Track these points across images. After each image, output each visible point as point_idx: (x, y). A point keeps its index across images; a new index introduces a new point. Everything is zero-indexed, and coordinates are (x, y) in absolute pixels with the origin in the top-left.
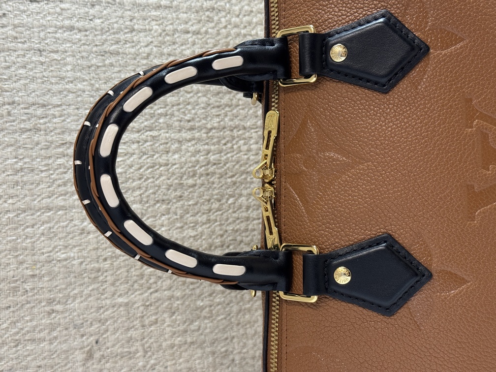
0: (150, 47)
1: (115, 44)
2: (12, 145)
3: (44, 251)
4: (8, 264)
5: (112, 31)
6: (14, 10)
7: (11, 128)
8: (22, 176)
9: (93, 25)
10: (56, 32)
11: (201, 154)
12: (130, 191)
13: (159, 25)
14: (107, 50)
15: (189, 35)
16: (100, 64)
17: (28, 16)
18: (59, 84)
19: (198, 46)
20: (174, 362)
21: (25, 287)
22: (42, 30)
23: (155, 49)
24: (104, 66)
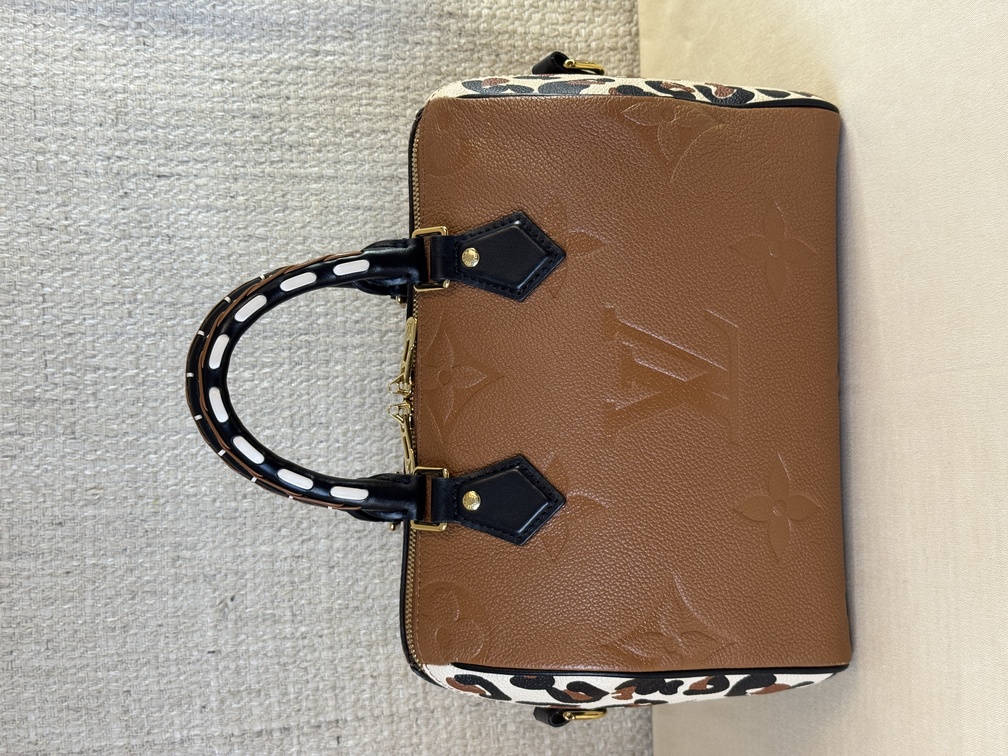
0: (308, 228)
1: (262, 226)
2: (133, 353)
3: (169, 483)
4: (126, 498)
5: (259, 210)
6: (137, 189)
7: (132, 332)
8: (144, 391)
9: (234, 204)
10: (189, 214)
11: (373, 364)
12: (278, 411)
13: (320, 201)
14: (251, 233)
15: (359, 212)
16: (243, 252)
17: (155, 195)
18: (191, 277)
19: (371, 225)
20: (331, 630)
21: (146, 526)
22: (173, 212)
23: (315, 231)
24: (248, 254)
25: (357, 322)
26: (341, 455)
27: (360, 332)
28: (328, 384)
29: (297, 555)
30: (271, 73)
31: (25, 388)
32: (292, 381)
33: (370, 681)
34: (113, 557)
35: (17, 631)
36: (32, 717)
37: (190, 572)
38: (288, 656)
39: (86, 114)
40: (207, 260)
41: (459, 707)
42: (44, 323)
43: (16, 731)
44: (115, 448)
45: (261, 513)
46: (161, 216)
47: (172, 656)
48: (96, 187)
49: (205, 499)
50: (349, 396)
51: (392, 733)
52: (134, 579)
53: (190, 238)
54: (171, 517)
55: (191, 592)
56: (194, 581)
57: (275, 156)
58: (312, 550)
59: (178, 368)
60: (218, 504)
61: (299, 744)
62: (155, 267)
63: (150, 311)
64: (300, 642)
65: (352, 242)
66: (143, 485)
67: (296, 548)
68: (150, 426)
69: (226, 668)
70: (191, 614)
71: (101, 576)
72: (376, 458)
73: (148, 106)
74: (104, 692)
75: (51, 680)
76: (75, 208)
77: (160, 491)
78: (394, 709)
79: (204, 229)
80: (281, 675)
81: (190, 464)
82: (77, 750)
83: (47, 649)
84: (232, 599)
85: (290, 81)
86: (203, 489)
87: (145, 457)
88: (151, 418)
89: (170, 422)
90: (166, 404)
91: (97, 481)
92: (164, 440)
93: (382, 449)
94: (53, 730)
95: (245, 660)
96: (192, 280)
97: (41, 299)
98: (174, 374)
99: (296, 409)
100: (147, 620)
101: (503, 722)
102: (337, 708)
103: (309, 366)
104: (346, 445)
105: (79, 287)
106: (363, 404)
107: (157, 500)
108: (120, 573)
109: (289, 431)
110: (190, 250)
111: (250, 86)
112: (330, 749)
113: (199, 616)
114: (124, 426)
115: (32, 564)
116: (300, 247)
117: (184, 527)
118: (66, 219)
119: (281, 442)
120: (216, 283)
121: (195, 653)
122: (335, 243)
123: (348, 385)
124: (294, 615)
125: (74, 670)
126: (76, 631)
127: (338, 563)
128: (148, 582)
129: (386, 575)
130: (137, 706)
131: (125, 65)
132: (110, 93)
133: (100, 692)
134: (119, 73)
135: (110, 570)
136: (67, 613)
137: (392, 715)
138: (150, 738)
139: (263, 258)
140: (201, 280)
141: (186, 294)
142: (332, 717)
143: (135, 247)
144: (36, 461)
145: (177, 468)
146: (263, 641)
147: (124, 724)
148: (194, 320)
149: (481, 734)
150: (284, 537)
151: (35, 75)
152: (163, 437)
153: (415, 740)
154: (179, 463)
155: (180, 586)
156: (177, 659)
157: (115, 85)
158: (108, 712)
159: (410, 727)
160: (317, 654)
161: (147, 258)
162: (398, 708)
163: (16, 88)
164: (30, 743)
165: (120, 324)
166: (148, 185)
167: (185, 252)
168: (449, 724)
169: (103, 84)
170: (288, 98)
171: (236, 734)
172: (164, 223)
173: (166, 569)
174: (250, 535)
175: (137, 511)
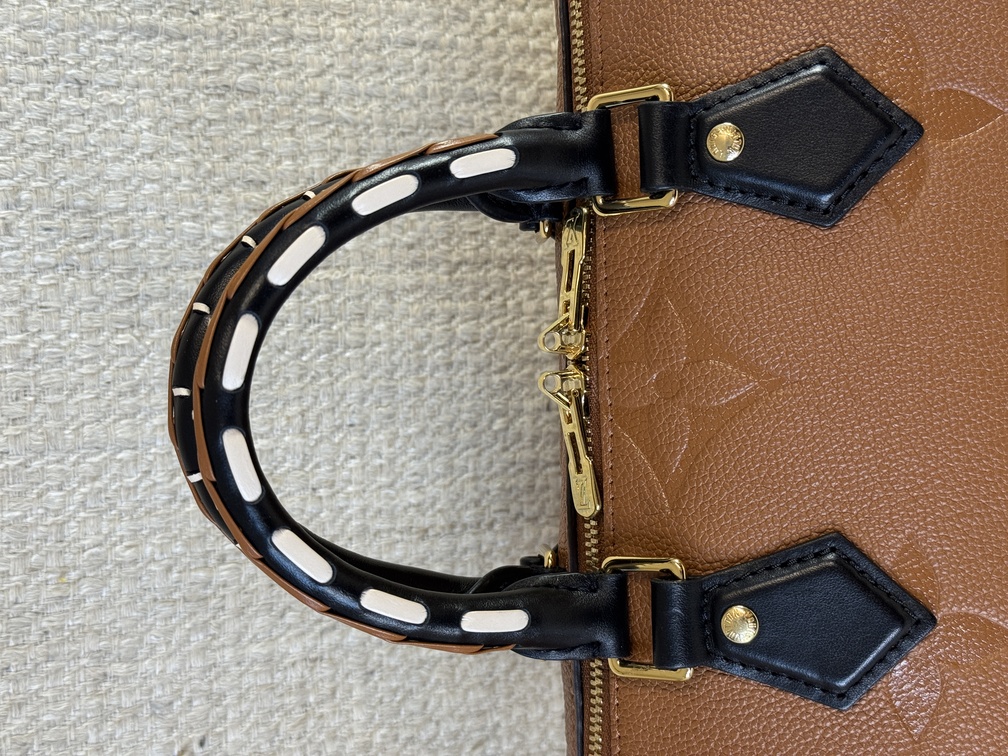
25: (411, 247)
26: (383, 480)
27: (416, 264)
28: (364, 356)
29: (312, 656)
32: (303, 351)
37: (126, 702)
40: (150, 129)
45: (252, 586)
46: (64, 42)
49: (153, 567)
50: (397, 376)
52: (25, 721)
53: (118, 86)
54: (90, 603)
55: (127, 738)
56: (134, 716)
58: (337, 646)
59: (99, 330)
60: (174, 576)
62: (54, 141)
63: (46, 223)
65: (405, 104)
66: (38, 549)
67: (309, 644)
68: (49, 438)
72: (440, 482)
77: (69, 558)
79: (143, 71)
81: (123, 505)
84: (202, 744)
86: (148, 550)
87: (40, 496)
88: (50, 424)
89: (86, 430)
90: (79, 397)
92: (76, 464)
93: (452, 467)
96: (124, 167)
98: (91, 341)
99: (311, 400)
103: (332, 324)
104: (392, 461)
106: (421, 390)
107: (63, 574)
109: (298, 440)
110: (118, 109)
116: (315, 111)
117: (115, 621)
119: (285, 460)
120: (168, 174)
122: (374, 104)
123: (395, 358)
127: (380, 665)
128: (50, 725)
129: (458, 678)
139: (251, 128)
140: (140, 166)
141: (112, 193)
143: (16, 100)
145: (100, 513)
148: (128, 241)
150: (289, 627)
152: (73, 458)
154: (104, 505)
155: (108, 728)
161: (38, 122)
167: (109, 113)
172: (69, 57)
173: (84, 699)
174: (232, 627)
175: (28, 597)
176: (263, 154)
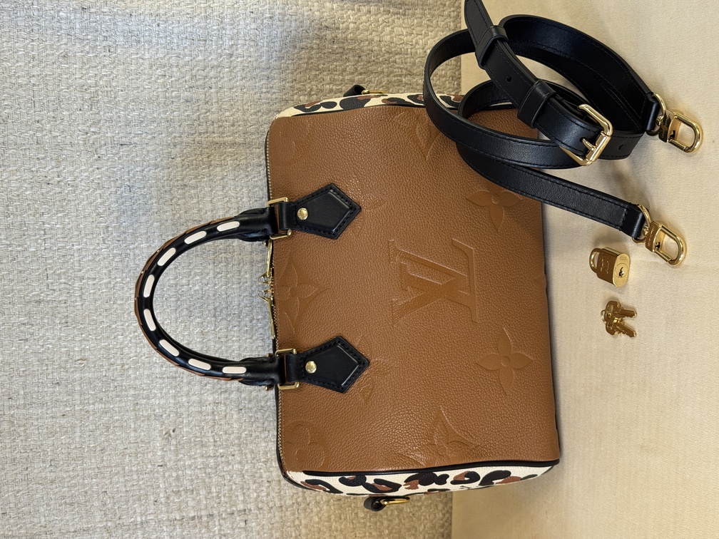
0: (226, 180)
1: (194, 178)
2: (106, 267)
3: (131, 355)
4: (102, 366)
5: (191, 167)
6: (107, 154)
7: (105, 253)
8: (114, 293)
9: (174, 163)
10: (143, 171)
12: (206, 306)
14: (186, 184)
16: (181, 197)
17: (119, 158)
18: (145, 215)
20: (240, 451)
21: (115, 384)
22: (132, 170)
23: (230, 182)
26: (248, 336)
28: (240, 287)
29: (217, 401)
30: (198, 70)
31: (34, 293)
32: (215, 285)
33: (267, 484)
34: (93, 404)
35: (30, 454)
36: (42, 510)
37: (145, 414)
38: (211, 468)
39: (70, 102)
40: (156, 202)
41: (326, 501)
42: (45, 249)
43: (32, 520)
44: (94, 332)
46: (124, 173)
47: (134, 469)
48: (78, 154)
49: (156, 365)
50: (253, 295)
51: (281, 517)
52: (108, 418)
53: (144, 187)
54: (132, 377)
55: (145, 426)
56: (148, 419)
57: (201, 129)
58: (227, 399)
60: (164, 369)
61: (220, 525)
62: (121, 208)
63: (118, 239)
64: (219, 459)
65: (257, 189)
66: (114, 357)
67: (216, 397)
68: (118, 317)
69: (170, 476)
70: (147, 441)
71: (86, 417)
73: (113, 96)
74: (89, 492)
75: (54, 486)
76: (64, 169)
77: (125, 361)
78: (283, 503)
79: (153, 181)
80: (207, 480)
82: (73, 530)
83: (51, 465)
84: (174, 431)
85: (212, 76)
86: (154, 359)
87: (115, 338)
88: (119, 311)
91: (83, 354)
92: (128, 326)
94: (56, 518)
95: (183, 471)
96: (146, 217)
97: (43, 232)
99: (218, 304)
100: (117, 445)
101: (356, 511)
102: (244, 502)
103: (227, 275)
104: (251, 328)
105: (69, 224)
107: (123, 366)
108: (98, 414)
109: (212, 319)
110: (144, 196)
111: (183, 79)
112: (239, 528)
113: (152, 443)
114: (101, 317)
115: (40, 411)
116: (220, 193)
117: (141, 384)
118: (58, 176)
119: (207, 327)
120: (163, 219)
121: (149, 466)
122: (245, 190)
123: (253, 289)
124: (215, 441)
125: (68, 479)
126: (69, 453)
127: (245, 407)
128: (117, 420)
130: (112, 501)
131: (95, 67)
132: (86, 87)
133: (86, 493)
134: (92, 73)
135: (92, 413)
136: (63, 441)
137: (281, 507)
138: (121, 522)
139: (195, 200)
140: (152, 217)
141: (142, 227)
142: (241, 507)
143: (107, 194)
144: (41, 343)
146: (194, 459)
147: (103, 513)
149: (341, 519)
151: (34, 76)
153: (297, 522)
155: (138, 423)
156: (137, 470)
157: (89, 81)
158: (93, 505)
159: (294, 514)
160: (230, 467)
161: (115, 202)
162: (285, 502)
163: (21, 86)
164: (41, 526)
165: (98, 248)
166: (114, 151)
167: (141, 197)
168: (319, 512)
169: (81, 81)
170: (211, 88)
171: (178, 518)
172: (126, 178)
173: (129, 412)
174: (186, 389)
175: (110, 374)
176: (200, 210)
